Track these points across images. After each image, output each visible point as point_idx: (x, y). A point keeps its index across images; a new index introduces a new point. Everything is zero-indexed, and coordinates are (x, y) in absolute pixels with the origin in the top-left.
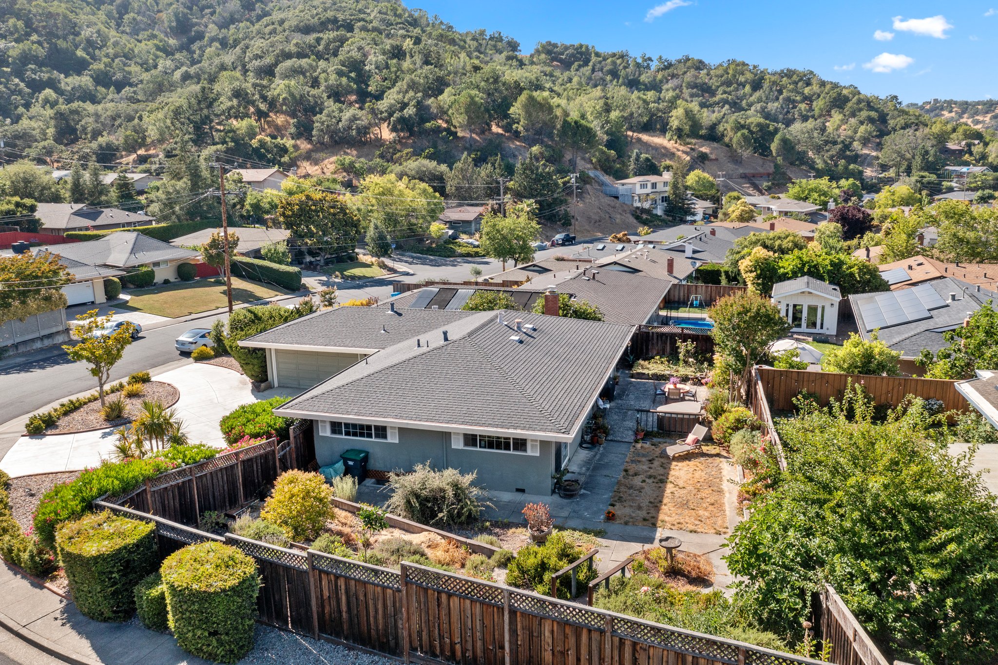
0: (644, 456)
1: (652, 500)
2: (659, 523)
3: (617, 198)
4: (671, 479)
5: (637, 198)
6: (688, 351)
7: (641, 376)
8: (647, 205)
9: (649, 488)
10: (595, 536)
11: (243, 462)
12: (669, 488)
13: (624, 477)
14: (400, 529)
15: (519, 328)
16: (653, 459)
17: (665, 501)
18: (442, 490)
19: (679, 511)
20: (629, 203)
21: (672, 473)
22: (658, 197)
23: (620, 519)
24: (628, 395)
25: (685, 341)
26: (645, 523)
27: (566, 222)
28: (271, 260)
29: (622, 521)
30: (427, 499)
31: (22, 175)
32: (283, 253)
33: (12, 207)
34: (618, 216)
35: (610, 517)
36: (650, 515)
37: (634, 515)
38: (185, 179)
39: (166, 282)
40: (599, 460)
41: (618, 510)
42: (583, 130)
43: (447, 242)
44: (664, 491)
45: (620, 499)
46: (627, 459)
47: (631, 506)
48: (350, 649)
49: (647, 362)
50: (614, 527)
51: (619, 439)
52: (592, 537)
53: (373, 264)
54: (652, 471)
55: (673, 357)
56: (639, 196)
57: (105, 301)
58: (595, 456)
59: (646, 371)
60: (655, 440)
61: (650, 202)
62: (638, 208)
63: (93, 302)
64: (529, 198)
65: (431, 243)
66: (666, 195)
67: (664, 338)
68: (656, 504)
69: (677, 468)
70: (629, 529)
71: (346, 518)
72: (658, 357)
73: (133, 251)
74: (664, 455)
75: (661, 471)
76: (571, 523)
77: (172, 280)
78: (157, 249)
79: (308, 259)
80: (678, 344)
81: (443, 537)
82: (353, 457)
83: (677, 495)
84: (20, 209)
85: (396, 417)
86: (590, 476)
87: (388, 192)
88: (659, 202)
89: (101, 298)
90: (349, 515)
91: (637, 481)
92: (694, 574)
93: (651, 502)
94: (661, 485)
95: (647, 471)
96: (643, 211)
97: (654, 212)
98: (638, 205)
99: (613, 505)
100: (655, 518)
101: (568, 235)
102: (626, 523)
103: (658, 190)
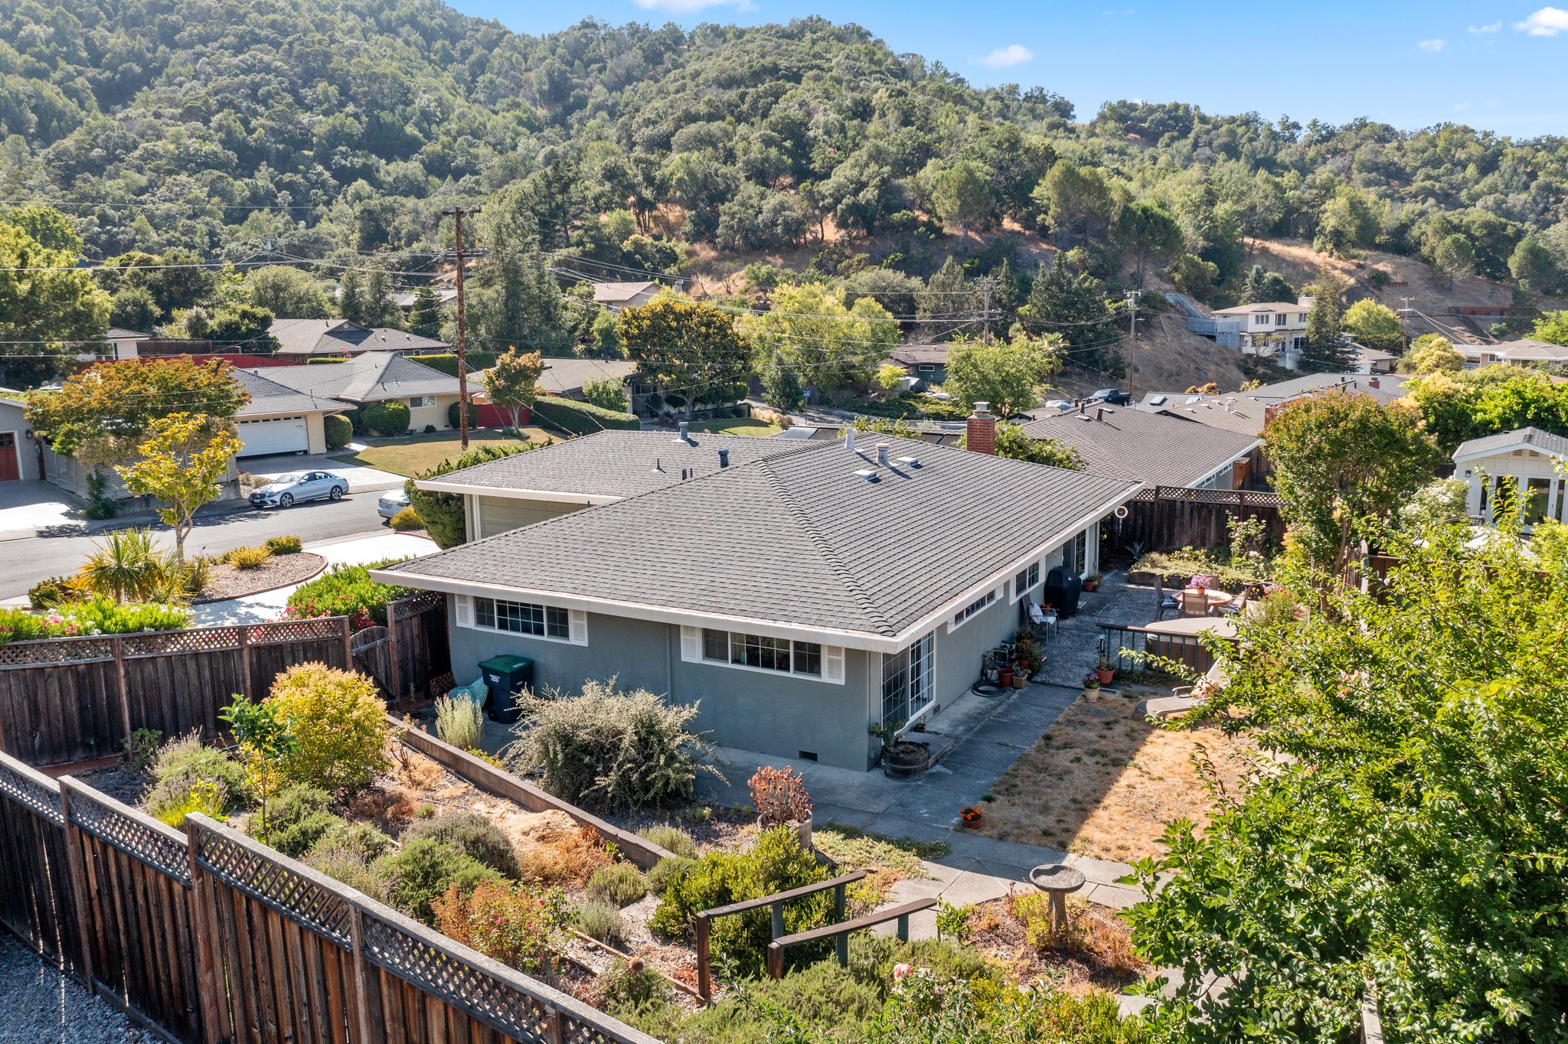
0: (1098, 713)
1: (1079, 797)
2: (1078, 843)
3: (1212, 338)
4: (1139, 759)
5: (1249, 339)
6: (1248, 538)
7: (1147, 579)
8: (1266, 352)
9: (1081, 778)
10: (918, 854)
11: (256, 648)
12: (1129, 776)
13: (1038, 750)
14: (513, 801)
15: (882, 459)
16: (1116, 722)
17: (1107, 801)
19: (1132, 823)
20: (1232, 345)
21: (1147, 749)
22: (1289, 339)
23: (993, 827)
24: (1108, 609)
25: (1245, 518)
26: (1044, 840)
27: (1117, 371)
28: (597, 402)
29: (995, 832)
30: (585, 749)
32: (617, 393)
33: (236, 318)
34: (1213, 367)
35: (972, 821)
36: (1062, 825)
37: (1025, 821)
38: (498, 287)
39: (430, 429)
40: (1001, 715)
41: (998, 812)
42: (1156, 223)
43: (905, 395)
44: (1113, 781)
45: (1010, 790)
46: (1060, 718)
47: (1028, 805)
48: (135, 1023)
49: (1164, 557)
50: (975, 843)
51: (1059, 681)
52: (911, 858)
53: (772, 423)
54: (1104, 742)
55: (1221, 550)
56: (1253, 335)
57: (324, 450)
58: (995, 707)
59: (1157, 571)
60: (1135, 689)
61: (1272, 345)
62: (1250, 356)
63: (305, 452)
64: (1052, 332)
65: (878, 397)
66: (1303, 335)
67: (1204, 513)
68: (1084, 807)
69: (1161, 740)
70: (1004, 850)
72: (1189, 548)
73: (381, 380)
74: (1139, 714)
75: (1124, 743)
76: (882, 827)
77: (440, 427)
78: (419, 378)
79: (667, 408)
80: (1231, 524)
81: (580, 821)
82: (498, 668)
83: (1139, 790)
84: (246, 321)
86: (969, 741)
87: (806, 309)
88: (1290, 347)
89: (318, 446)
91: (1063, 759)
93: (1074, 801)
94: (1111, 769)
95: (1091, 742)
96: (1260, 361)
97: (1280, 364)
98: (1251, 350)
99: (989, 799)
100: (1071, 832)
101: (1116, 392)
102: (1002, 837)
103: (1288, 326)
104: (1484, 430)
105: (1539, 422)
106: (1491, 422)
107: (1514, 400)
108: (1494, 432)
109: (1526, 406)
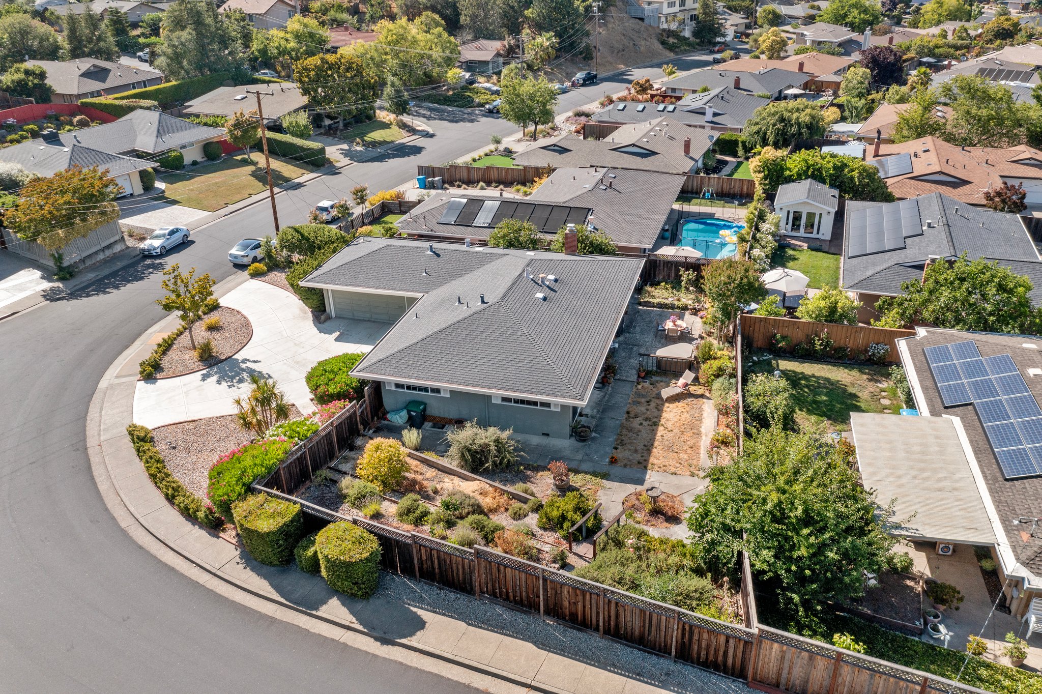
0: (643, 396)
1: (646, 443)
2: (650, 466)
3: (642, 19)
4: (663, 421)
5: (663, 19)
6: (689, 280)
7: (647, 304)
8: (674, 26)
9: (644, 433)
10: (601, 479)
11: (336, 426)
12: (661, 431)
13: (627, 420)
14: (458, 477)
15: (543, 282)
16: (650, 401)
17: (656, 444)
18: (487, 445)
19: (666, 454)
20: (654, 24)
21: (664, 415)
22: (687, 16)
23: (621, 462)
24: (635, 327)
25: (687, 270)
26: (639, 466)
27: (587, 56)
29: (622, 464)
30: (476, 452)
31: (17, 26)
33: (21, 76)
34: (643, 43)
35: (613, 461)
36: (644, 458)
37: (631, 458)
38: (188, 30)
39: (195, 163)
40: (608, 401)
41: (620, 454)
43: (464, 88)
44: (655, 434)
45: (622, 443)
46: (630, 401)
47: (630, 449)
49: (653, 289)
50: (616, 470)
51: (624, 378)
52: (599, 480)
53: (391, 124)
54: (648, 413)
55: (676, 284)
56: (666, 16)
57: (142, 192)
58: (604, 397)
59: (651, 300)
60: (655, 378)
61: (677, 24)
62: (664, 30)
63: (131, 194)
64: (547, 31)
65: (448, 90)
66: (696, 12)
67: (669, 265)
68: (648, 448)
69: (668, 409)
70: (627, 471)
71: (416, 466)
72: (664, 283)
73: (159, 134)
74: (659, 396)
75: (656, 413)
76: (584, 467)
77: (199, 159)
79: (327, 122)
80: (681, 272)
81: (491, 485)
82: (415, 409)
83: (665, 438)
84: (31, 78)
85: (448, 382)
86: (600, 418)
88: (688, 21)
89: (138, 189)
90: (419, 463)
91: (635, 423)
92: (670, 513)
93: (645, 445)
94: (654, 427)
95: (644, 414)
96: (670, 33)
97: (682, 34)
98: (665, 26)
99: (616, 448)
100: (647, 461)
101: (589, 74)
102: (625, 466)
103: (687, 7)
104: (789, 180)
105: (813, 177)
106: (793, 175)
107: (803, 164)
108: (794, 181)
109: (808, 168)
